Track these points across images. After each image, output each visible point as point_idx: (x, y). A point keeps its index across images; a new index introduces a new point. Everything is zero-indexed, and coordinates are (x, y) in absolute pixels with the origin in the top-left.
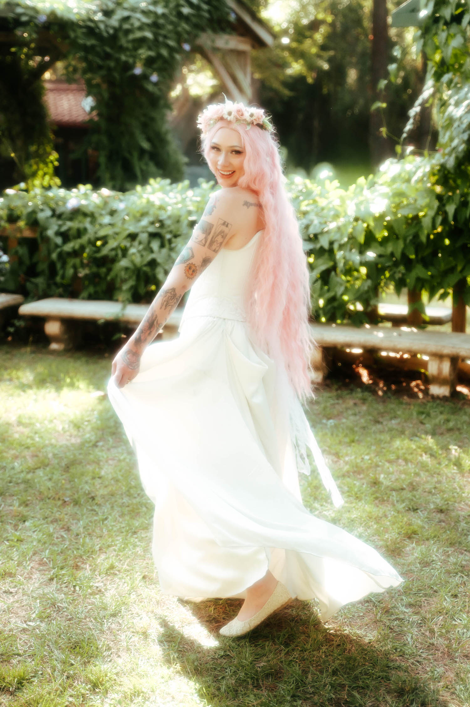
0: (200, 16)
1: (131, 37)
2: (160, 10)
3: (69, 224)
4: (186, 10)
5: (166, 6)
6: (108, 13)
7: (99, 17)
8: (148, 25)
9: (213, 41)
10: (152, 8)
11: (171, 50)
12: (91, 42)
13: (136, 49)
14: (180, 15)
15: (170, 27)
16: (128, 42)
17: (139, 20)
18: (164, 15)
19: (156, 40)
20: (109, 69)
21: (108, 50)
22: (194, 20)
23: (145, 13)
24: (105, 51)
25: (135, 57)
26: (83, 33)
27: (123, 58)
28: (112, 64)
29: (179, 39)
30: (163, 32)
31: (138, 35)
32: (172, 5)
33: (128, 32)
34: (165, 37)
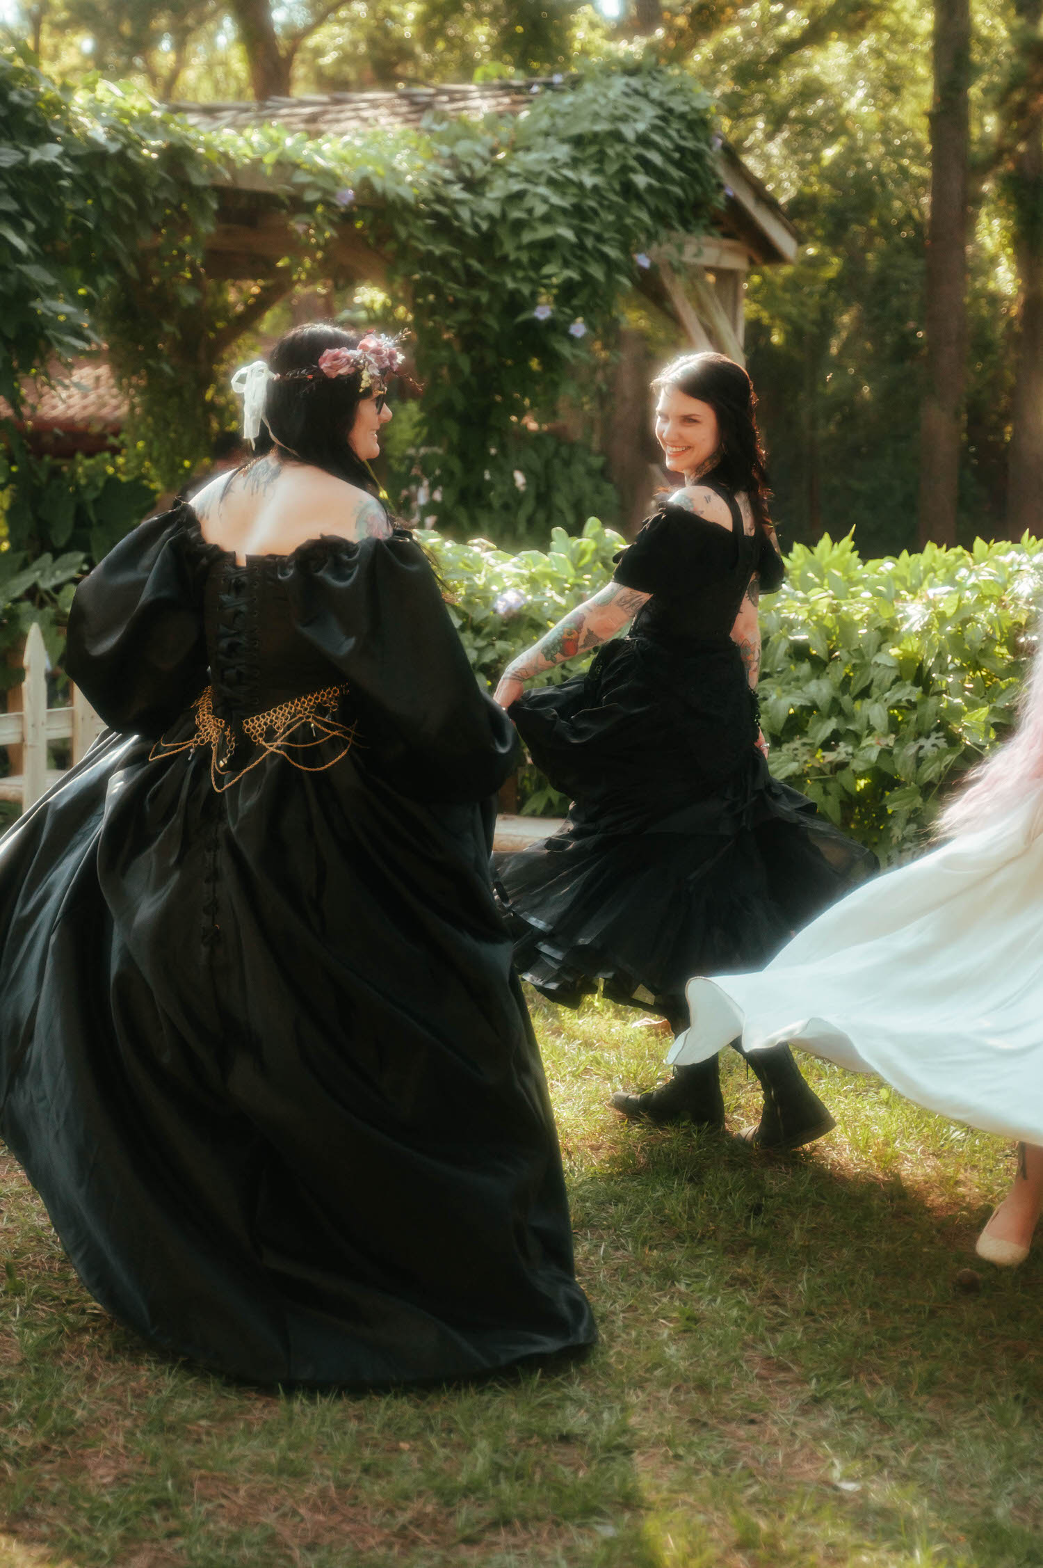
1: (527, 237)
2: (588, 179)
4: (641, 180)
5: (599, 171)
6: (473, 185)
7: (455, 191)
8: (563, 211)
9: (680, 249)
10: (569, 173)
11: (611, 267)
12: (439, 248)
13: (537, 265)
14: (628, 190)
15: (608, 217)
16: (520, 248)
17: (545, 200)
18: (596, 188)
19: (580, 245)
20: (476, 307)
21: (475, 264)
23: (556, 183)
24: (468, 268)
25: (538, 283)
26: (428, 230)
27: (508, 283)
28: (483, 296)
29: (627, 243)
30: (594, 227)
31: (544, 232)
32: (612, 168)
33: (518, 226)
34: (599, 238)
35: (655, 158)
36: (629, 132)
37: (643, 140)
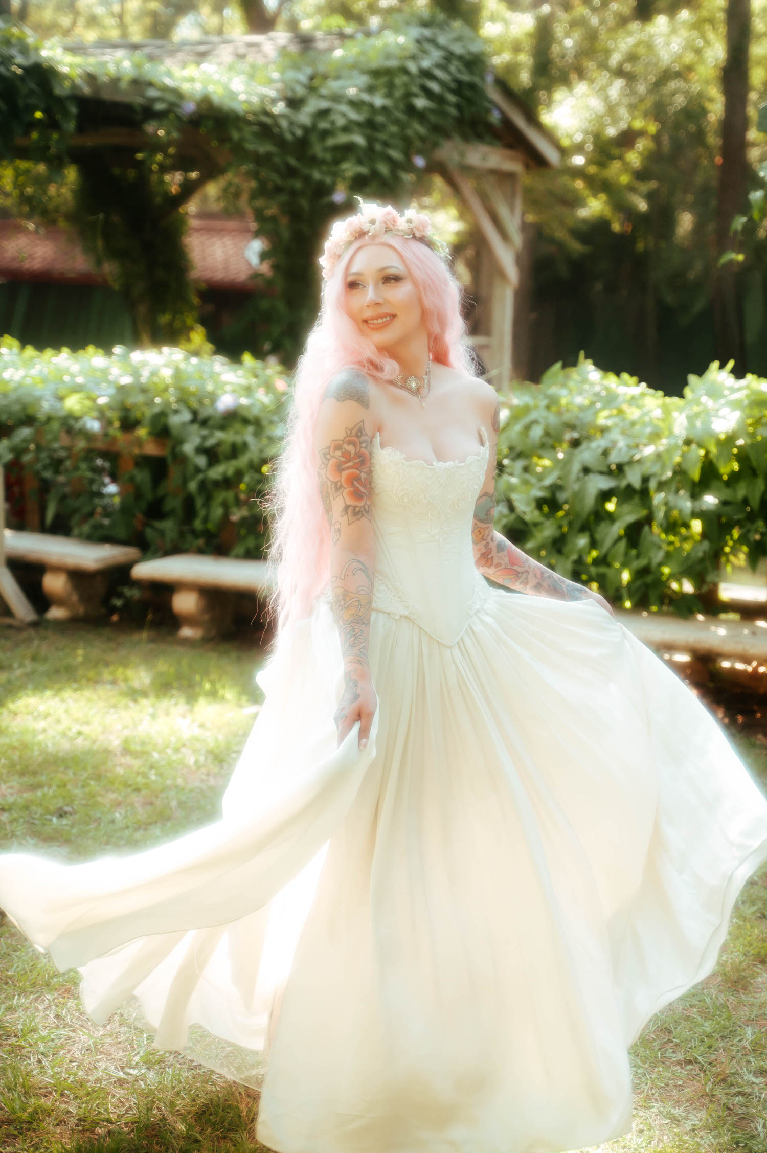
0: (444, 114)
1: (331, 142)
2: (379, 101)
3: (219, 435)
4: (421, 103)
5: (389, 95)
6: (294, 103)
7: (279, 108)
8: (359, 124)
9: (462, 154)
10: (366, 97)
11: (395, 165)
12: (265, 148)
13: (337, 162)
14: (411, 110)
15: (394, 129)
16: (326, 149)
17: (344, 115)
18: (384, 109)
19: (370, 149)
20: (293, 193)
21: (292, 161)
22: (433, 119)
23: (355, 104)
24: (287, 164)
25: (335, 175)
26: (255, 134)
27: (316, 175)
28: (298, 184)
29: (408, 148)
30: (383, 136)
31: (342, 139)
32: (398, 93)
33: (325, 134)
34: (386, 144)
35: (434, 87)
36: (412, 67)
37: (426, 74)
